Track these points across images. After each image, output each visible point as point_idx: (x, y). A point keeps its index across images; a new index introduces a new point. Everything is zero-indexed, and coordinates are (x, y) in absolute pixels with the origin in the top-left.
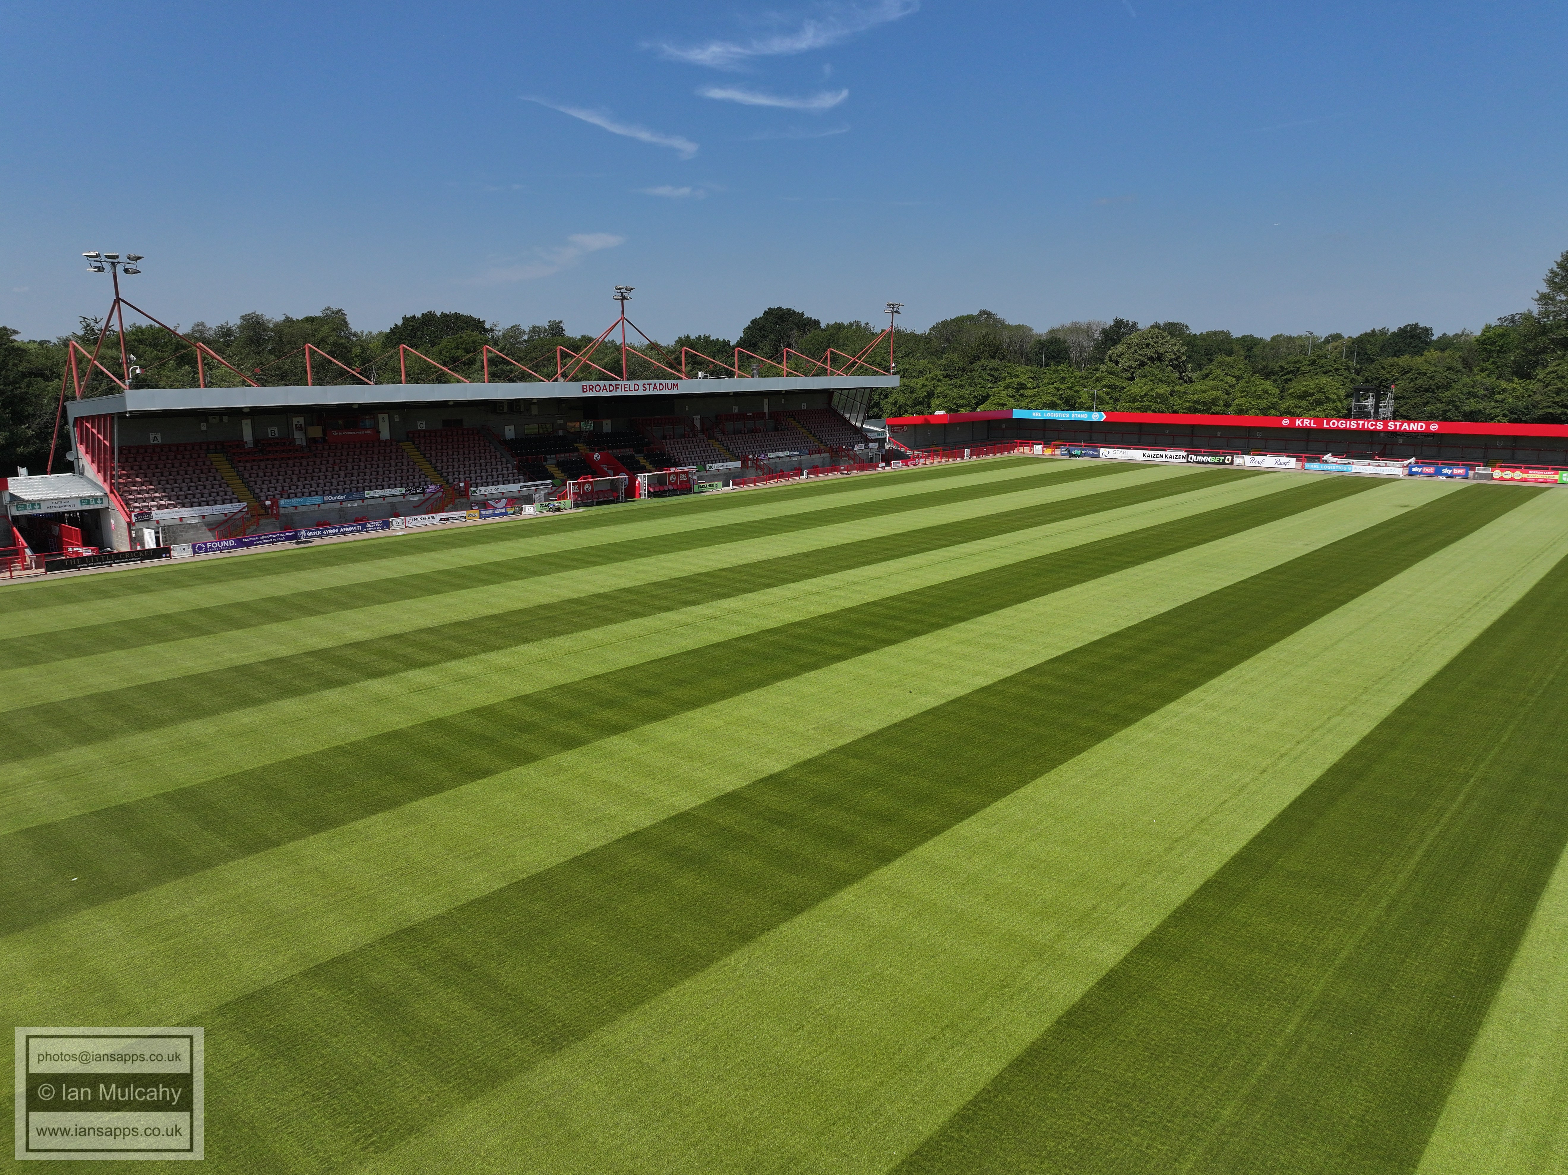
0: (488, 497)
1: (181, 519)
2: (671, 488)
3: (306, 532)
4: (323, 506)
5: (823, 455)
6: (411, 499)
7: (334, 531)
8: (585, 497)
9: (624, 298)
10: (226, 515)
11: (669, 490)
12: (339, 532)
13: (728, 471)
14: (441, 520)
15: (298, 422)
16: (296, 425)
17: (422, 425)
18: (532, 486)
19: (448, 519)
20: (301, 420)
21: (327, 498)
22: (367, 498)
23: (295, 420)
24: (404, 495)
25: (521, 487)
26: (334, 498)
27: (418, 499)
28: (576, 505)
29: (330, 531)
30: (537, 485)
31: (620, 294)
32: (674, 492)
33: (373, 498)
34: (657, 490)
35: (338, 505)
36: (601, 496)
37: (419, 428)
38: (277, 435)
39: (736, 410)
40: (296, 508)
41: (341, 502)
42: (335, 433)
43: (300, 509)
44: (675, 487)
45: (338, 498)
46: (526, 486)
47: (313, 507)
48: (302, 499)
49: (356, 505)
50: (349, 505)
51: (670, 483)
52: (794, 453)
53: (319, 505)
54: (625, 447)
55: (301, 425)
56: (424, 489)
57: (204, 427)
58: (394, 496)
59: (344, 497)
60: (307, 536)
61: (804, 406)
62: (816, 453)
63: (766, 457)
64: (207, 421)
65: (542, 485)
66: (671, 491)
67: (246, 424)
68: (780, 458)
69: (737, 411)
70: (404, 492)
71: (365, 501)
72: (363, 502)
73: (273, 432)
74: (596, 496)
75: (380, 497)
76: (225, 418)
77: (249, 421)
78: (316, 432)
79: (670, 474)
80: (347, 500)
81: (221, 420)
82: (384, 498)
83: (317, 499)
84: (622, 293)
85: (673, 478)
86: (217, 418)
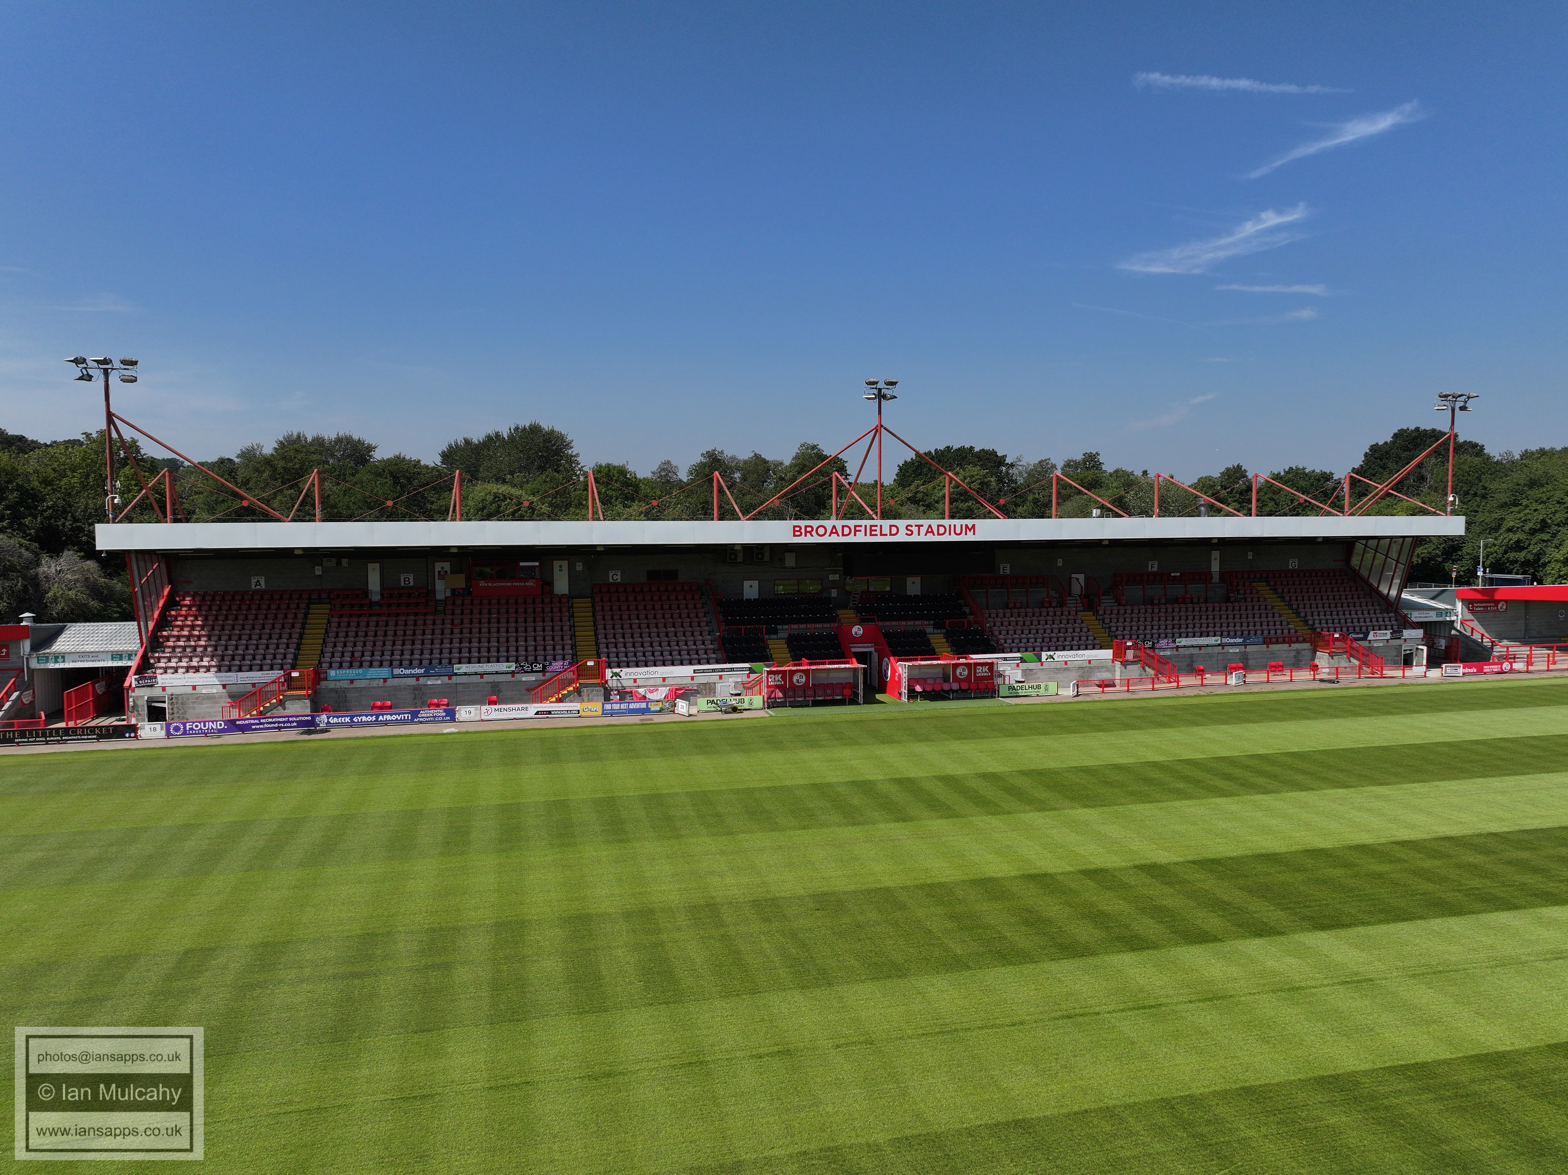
0: (639, 682)
1: (194, 687)
2: (955, 686)
3: (328, 718)
4: (391, 682)
5: (1295, 646)
6: (524, 679)
7: (369, 719)
8: (791, 693)
9: (881, 396)
10: (254, 685)
11: (951, 690)
12: (377, 720)
13: (1086, 664)
14: (537, 713)
15: (442, 568)
16: (439, 572)
17: (615, 576)
18: (714, 670)
19: (550, 712)
20: (447, 566)
21: (397, 671)
22: (456, 674)
23: (438, 566)
24: (513, 673)
25: (695, 671)
26: (408, 672)
27: (534, 679)
28: (771, 703)
29: (364, 719)
30: (723, 670)
31: (876, 392)
32: (963, 694)
33: (465, 674)
34: (929, 689)
35: (412, 681)
36: (820, 692)
37: (611, 580)
38: (412, 584)
39: (1153, 567)
40: (352, 681)
41: (418, 677)
42: (482, 584)
43: (357, 684)
44: (965, 686)
45: (413, 672)
46: (704, 671)
47: (377, 682)
48: (361, 671)
49: (439, 682)
50: (429, 683)
51: (956, 679)
52: (1232, 641)
53: (385, 680)
54: (921, 618)
55: (446, 572)
56: (544, 667)
57: (318, 571)
58: (497, 673)
59: (422, 671)
60: (328, 723)
61: (1293, 564)
62: (1284, 642)
63: (1172, 645)
64: (321, 564)
65: (732, 670)
66: (956, 691)
67: (374, 569)
68: (1200, 647)
69: (1155, 569)
70: (513, 668)
71: (454, 678)
72: (450, 679)
73: (408, 579)
74: (810, 693)
75: (476, 674)
76: (345, 562)
77: (377, 566)
78: (460, 581)
79: (956, 666)
80: (427, 675)
81: (339, 563)
82: (482, 675)
83: (384, 672)
84: (880, 390)
85: (963, 673)
86: (334, 560)
